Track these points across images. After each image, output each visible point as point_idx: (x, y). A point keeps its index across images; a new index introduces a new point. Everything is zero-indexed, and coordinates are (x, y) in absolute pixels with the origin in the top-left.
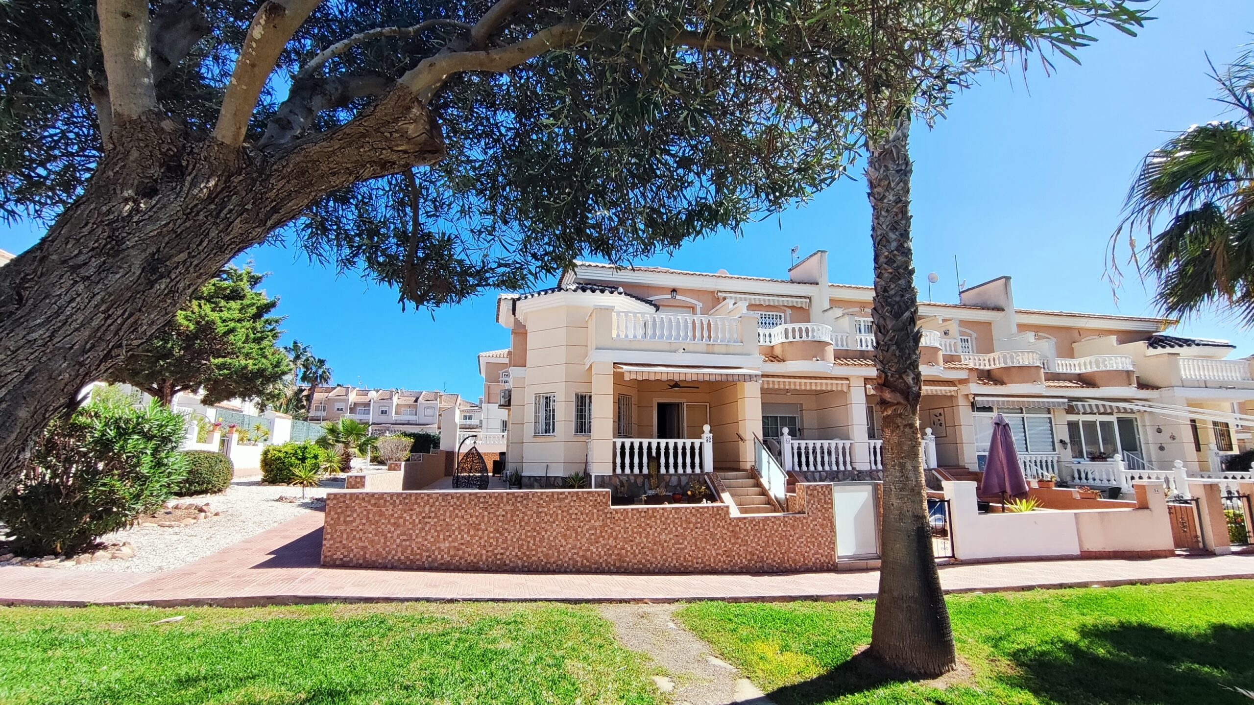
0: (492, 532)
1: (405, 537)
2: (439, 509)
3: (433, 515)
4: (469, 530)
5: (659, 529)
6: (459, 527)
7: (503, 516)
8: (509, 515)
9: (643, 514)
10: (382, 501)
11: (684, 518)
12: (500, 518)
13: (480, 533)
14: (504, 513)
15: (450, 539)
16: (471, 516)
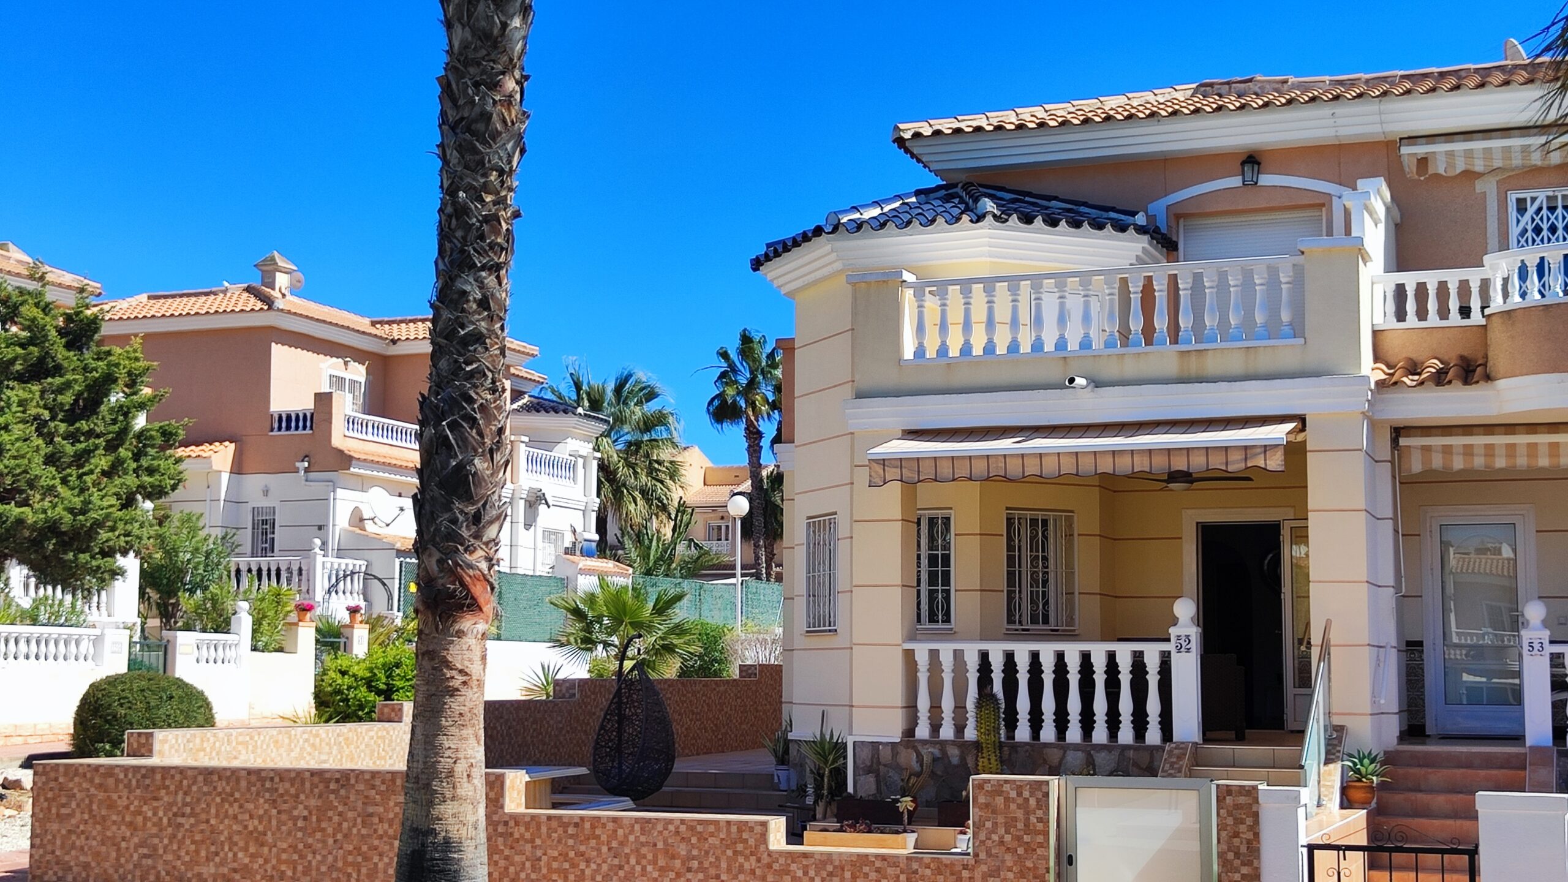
0: (284, 851)
1: (145, 851)
2: (198, 800)
3: (188, 810)
4: (247, 843)
5: (605, 867)
6: (230, 838)
7: (305, 818)
8: (314, 818)
9: (571, 830)
10: (111, 781)
11: (660, 845)
12: (300, 824)
13: (266, 850)
14: (306, 813)
15: (217, 859)
16: (251, 817)
